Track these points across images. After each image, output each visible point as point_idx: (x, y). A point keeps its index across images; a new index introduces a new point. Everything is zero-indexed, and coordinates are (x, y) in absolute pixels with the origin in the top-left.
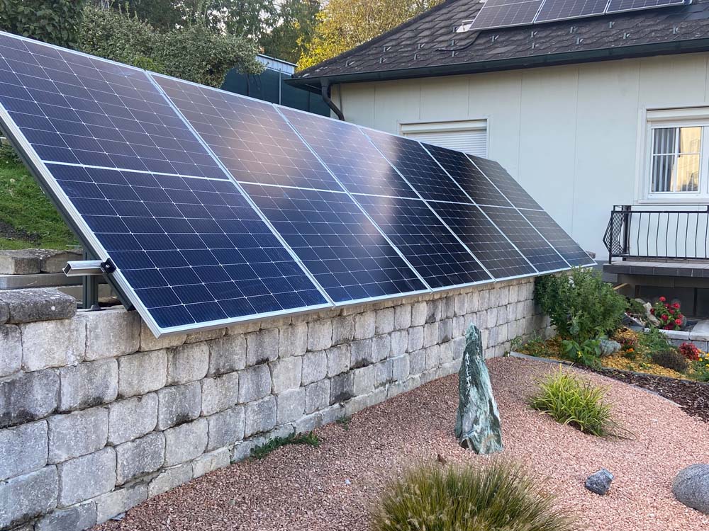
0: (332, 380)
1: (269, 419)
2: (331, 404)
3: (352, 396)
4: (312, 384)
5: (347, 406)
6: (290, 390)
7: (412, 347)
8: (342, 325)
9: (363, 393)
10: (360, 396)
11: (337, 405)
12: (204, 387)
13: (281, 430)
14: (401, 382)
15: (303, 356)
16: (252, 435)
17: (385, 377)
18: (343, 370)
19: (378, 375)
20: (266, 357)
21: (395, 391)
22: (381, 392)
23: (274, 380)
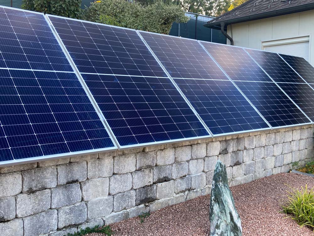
0: (137, 191)
1: (80, 216)
2: (137, 205)
3: (156, 199)
4: (120, 194)
5: (151, 206)
6: (99, 198)
7: (208, 169)
8: (145, 157)
9: (164, 198)
10: (163, 199)
11: (142, 205)
12: (18, 200)
13: (92, 223)
14: (199, 190)
15: (110, 177)
16: (65, 227)
17: (184, 187)
18: (147, 184)
19: (178, 186)
20: (75, 179)
21: (193, 195)
22: (181, 196)
23: (84, 193)
